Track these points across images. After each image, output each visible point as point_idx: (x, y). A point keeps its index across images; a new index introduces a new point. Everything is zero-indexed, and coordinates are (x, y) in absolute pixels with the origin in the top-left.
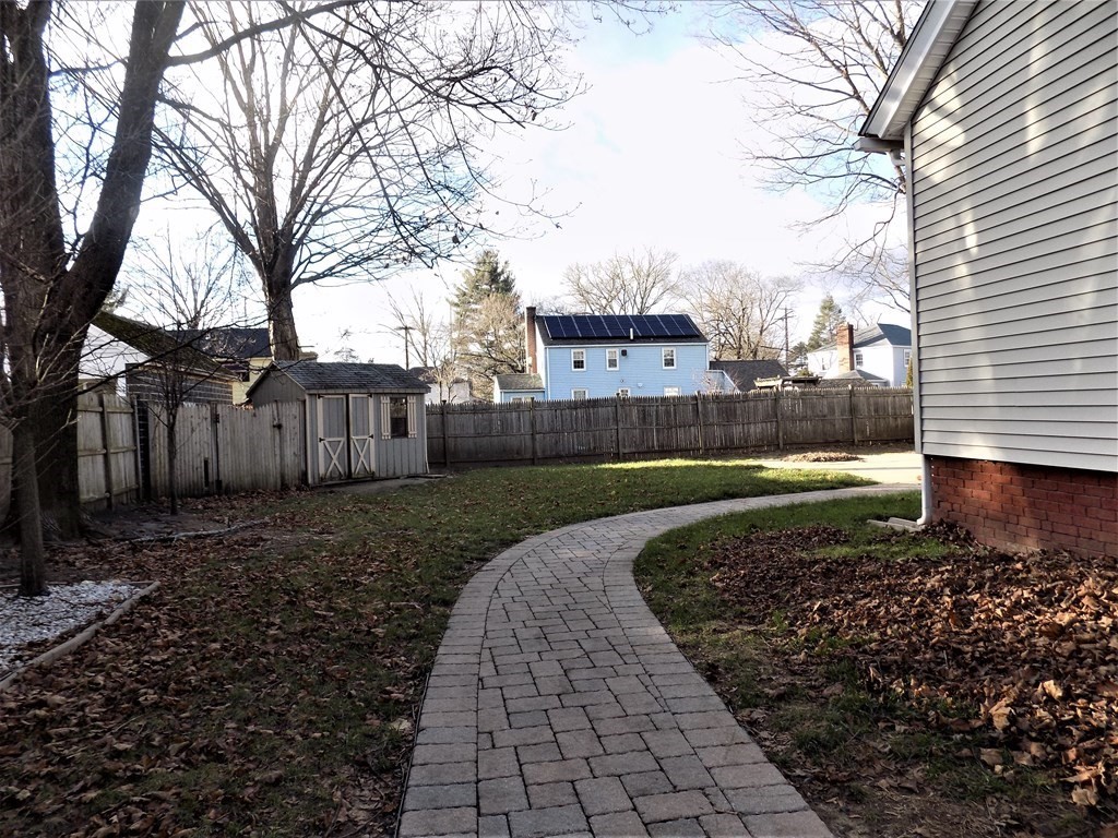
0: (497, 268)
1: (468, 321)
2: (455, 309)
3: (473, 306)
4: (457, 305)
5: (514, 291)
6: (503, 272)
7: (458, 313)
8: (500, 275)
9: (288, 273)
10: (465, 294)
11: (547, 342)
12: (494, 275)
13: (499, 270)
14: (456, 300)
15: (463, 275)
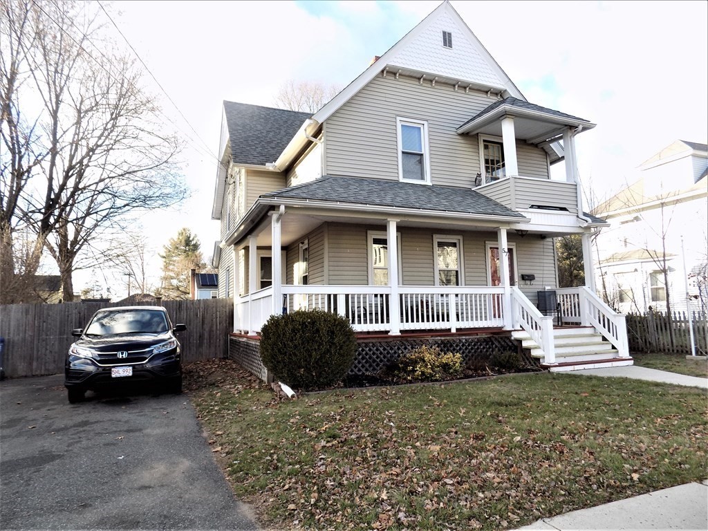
0: (189, 237)
1: (171, 267)
2: (164, 260)
3: (175, 258)
4: (164, 257)
5: (199, 251)
6: (193, 240)
7: (165, 262)
8: (191, 241)
9: (71, 266)
10: (170, 251)
11: (199, 288)
12: (188, 242)
13: (191, 239)
14: (164, 255)
15: (170, 240)
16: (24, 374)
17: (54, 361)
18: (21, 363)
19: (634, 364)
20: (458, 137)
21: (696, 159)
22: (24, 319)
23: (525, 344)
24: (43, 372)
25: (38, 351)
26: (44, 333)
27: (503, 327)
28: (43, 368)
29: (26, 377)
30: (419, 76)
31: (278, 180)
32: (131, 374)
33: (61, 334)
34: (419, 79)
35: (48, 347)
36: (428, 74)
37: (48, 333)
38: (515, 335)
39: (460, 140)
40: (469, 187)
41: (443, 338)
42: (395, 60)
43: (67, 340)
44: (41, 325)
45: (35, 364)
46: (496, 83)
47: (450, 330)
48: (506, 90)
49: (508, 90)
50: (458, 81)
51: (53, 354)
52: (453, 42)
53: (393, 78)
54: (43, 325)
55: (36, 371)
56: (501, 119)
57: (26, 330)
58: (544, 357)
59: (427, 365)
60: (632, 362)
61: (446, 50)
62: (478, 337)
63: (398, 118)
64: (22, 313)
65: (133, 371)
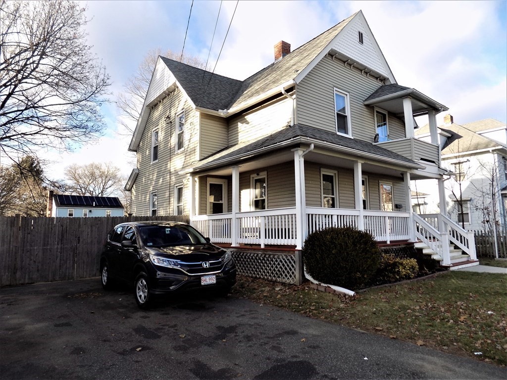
11: (57, 205)
16: (8, 283)
17: (38, 270)
18: (5, 273)
19: (480, 264)
20: (364, 107)
21: (441, 136)
22: (9, 231)
23: (425, 252)
24: (27, 281)
25: (22, 261)
26: (28, 244)
27: (408, 240)
28: (27, 277)
29: (10, 286)
30: (345, 60)
31: (221, 123)
32: (215, 282)
33: (44, 245)
34: (344, 62)
35: (32, 258)
36: (352, 60)
37: (33, 244)
38: (417, 246)
39: (365, 109)
40: (371, 142)
41: (385, 248)
42: (336, 46)
43: (50, 251)
44: (26, 237)
45: (18, 274)
46: (383, 72)
47: (386, 242)
48: (388, 79)
49: (390, 79)
50: (366, 67)
51: (36, 264)
52: (364, 41)
53: (331, 59)
54: (27, 237)
55: (20, 280)
56: (403, 98)
57: (10, 241)
58: (443, 260)
59: (405, 267)
60: (478, 263)
61: (359, 45)
62: (400, 247)
63: (335, 88)
64: (7, 224)
65: (216, 279)
